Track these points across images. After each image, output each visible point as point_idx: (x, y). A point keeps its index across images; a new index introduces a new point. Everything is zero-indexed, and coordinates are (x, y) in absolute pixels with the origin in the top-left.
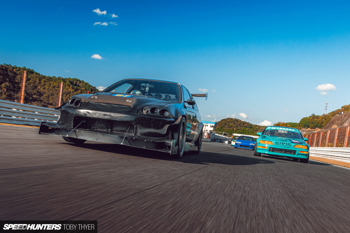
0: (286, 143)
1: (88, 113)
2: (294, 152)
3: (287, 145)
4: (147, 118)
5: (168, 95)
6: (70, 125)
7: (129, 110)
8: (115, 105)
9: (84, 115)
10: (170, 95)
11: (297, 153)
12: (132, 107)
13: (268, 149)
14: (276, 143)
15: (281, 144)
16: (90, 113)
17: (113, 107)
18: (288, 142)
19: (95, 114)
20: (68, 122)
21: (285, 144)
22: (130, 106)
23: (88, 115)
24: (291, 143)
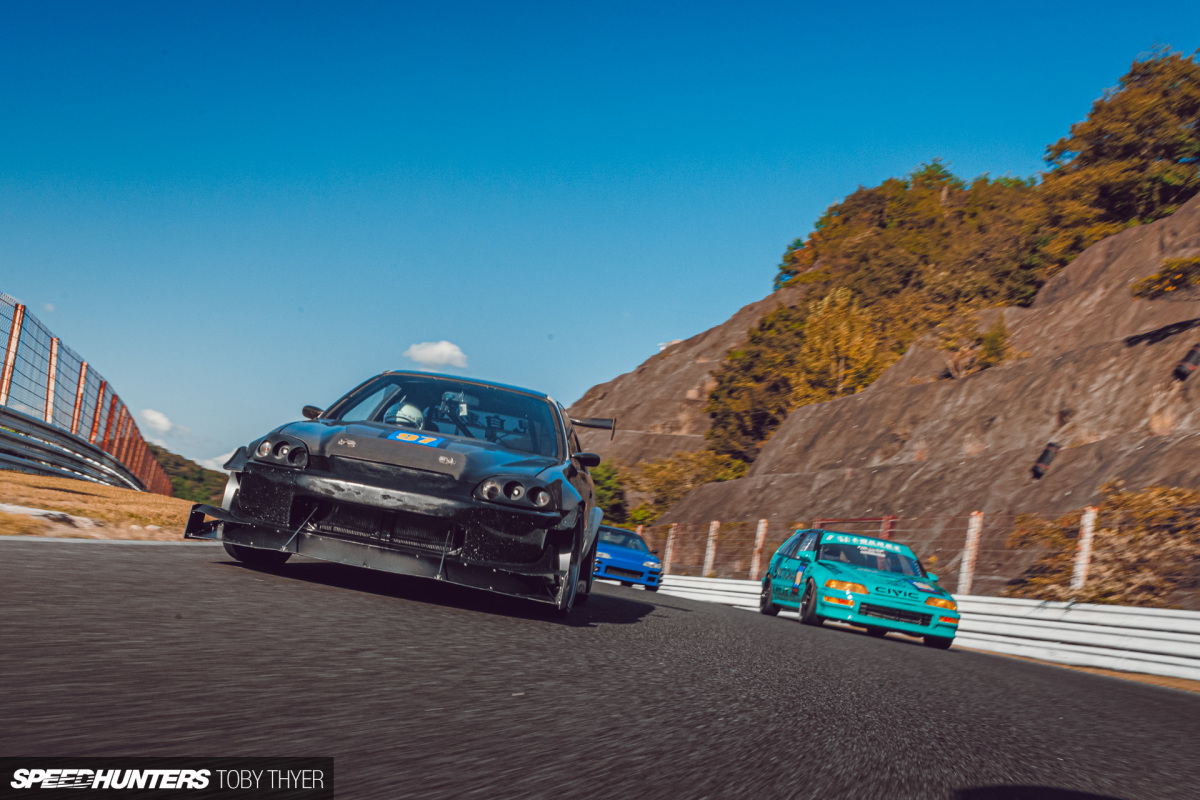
0: (904, 590)
1: (338, 487)
2: (925, 619)
3: (907, 597)
4: (500, 512)
5: (497, 417)
6: (281, 519)
7: (450, 485)
8: (411, 471)
9: (323, 493)
10: (502, 417)
11: (934, 621)
12: (457, 477)
13: (857, 609)
14: (877, 589)
15: (892, 594)
16: (343, 490)
17: (405, 475)
18: (909, 589)
19: (358, 493)
20: (273, 510)
21: (902, 595)
22: (452, 477)
23: (337, 495)
24: (916, 591)
